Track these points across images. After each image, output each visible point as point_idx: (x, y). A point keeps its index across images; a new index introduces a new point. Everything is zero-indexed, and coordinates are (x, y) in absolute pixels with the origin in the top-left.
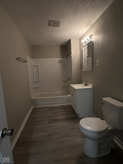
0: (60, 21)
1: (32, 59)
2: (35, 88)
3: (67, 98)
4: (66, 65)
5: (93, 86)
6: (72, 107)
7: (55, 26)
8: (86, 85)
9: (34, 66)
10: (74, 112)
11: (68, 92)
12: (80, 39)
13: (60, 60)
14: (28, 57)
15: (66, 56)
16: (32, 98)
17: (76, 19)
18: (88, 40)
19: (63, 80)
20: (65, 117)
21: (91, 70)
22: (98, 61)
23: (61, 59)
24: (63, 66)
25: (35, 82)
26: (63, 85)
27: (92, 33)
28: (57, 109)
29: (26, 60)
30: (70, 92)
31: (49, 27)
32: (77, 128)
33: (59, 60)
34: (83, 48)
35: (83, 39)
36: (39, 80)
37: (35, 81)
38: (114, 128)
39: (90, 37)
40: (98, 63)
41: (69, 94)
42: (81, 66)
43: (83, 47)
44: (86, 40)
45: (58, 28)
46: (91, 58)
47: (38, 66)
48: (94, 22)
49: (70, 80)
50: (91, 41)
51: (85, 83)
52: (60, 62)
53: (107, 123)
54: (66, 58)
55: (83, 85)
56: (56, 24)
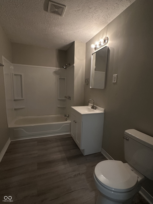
0: (65, 4)
1: (12, 64)
2: (15, 109)
3: (65, 125)
4: (64, 79)
5: (105, 111)
6: (72, 137)
7: (54, 12)
8: (93, 108)
9: (15, 75)
10: (75, 146)
11: (67, 116)
12: (87, 43)
13: (57, 70)
14: (5, 59)
15: (66, 65)
16: (9, 126)
17: (90, 7)
18: (100, 45)
19: (60, 99)
20: (64, 155)
21: (103, 88)
22: (115, 76)
23: (58, 68)
24: (60, 78)
25: (15, 100)
26: (59, 106)
27: (107, 36)
28: (50, 141)
29: (1, 63)
30: (68, 116)
31: (46, 12)
32: (83, 174)
33: (55, 70)
34: (92, 56)
35: (94, 43)
36: (22, 97)
37: (16, 98)
38: (144, 177)
39: (105, 41)
40: (115, 78)
41: (68, 119)
42: (87, 81)
43: (92, 54)
44: (98, 45)
45: (60, 17)
46: (105, 72)
47: (21, 75)
48: (112, 20)
49: (70, 99)
50: (106, 46)
51: (93, 105)
52: (55, 72)
53: (132, 169)
54: (66, 69)
55: (90, 107)
56: (58, 9)
